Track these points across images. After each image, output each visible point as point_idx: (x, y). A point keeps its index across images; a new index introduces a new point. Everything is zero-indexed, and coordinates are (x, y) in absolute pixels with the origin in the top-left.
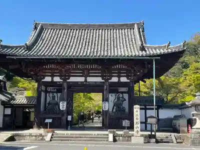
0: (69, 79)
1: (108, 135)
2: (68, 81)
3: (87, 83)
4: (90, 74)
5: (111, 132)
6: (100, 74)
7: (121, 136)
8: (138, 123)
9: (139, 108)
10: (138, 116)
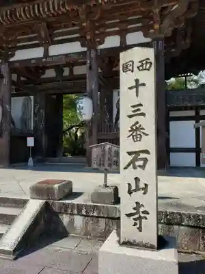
0: (13, 55)
1: (25, 202)
2: (11, 60)
3: (49, 59)
4: (56, 39)
5: (38, 191)
6: (77, 35)
7: (79, 213)
8: (142, 156)
9: (148, 61)
10: (143, 114)
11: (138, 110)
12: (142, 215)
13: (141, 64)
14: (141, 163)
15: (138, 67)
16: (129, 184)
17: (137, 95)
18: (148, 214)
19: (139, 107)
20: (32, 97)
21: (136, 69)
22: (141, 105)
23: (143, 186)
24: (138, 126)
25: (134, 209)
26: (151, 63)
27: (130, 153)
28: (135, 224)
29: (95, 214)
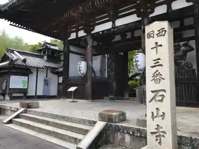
2: (93, 32)
3: (116, 29)
6: (134, 10)
7: (128, 133)
8: (161, 93)
9: (164, 30)
10: (161, 65)
11: (158, 62)
12: (162, 134)
13: (158, 32)
14: (160, 98)
15: (157, 35)
16: (152, 113)
17: (157, 53)
18: (166, 133)
19: (158, 61)
20: (106, 55)
21: (155, 36)
22: (159, 59)
23: (162, 114)
24: (158, 73)
25: (156, 129)
26: (165, 31)
27: (153, 92)
28: (157, 140)
29: (138, 135)
